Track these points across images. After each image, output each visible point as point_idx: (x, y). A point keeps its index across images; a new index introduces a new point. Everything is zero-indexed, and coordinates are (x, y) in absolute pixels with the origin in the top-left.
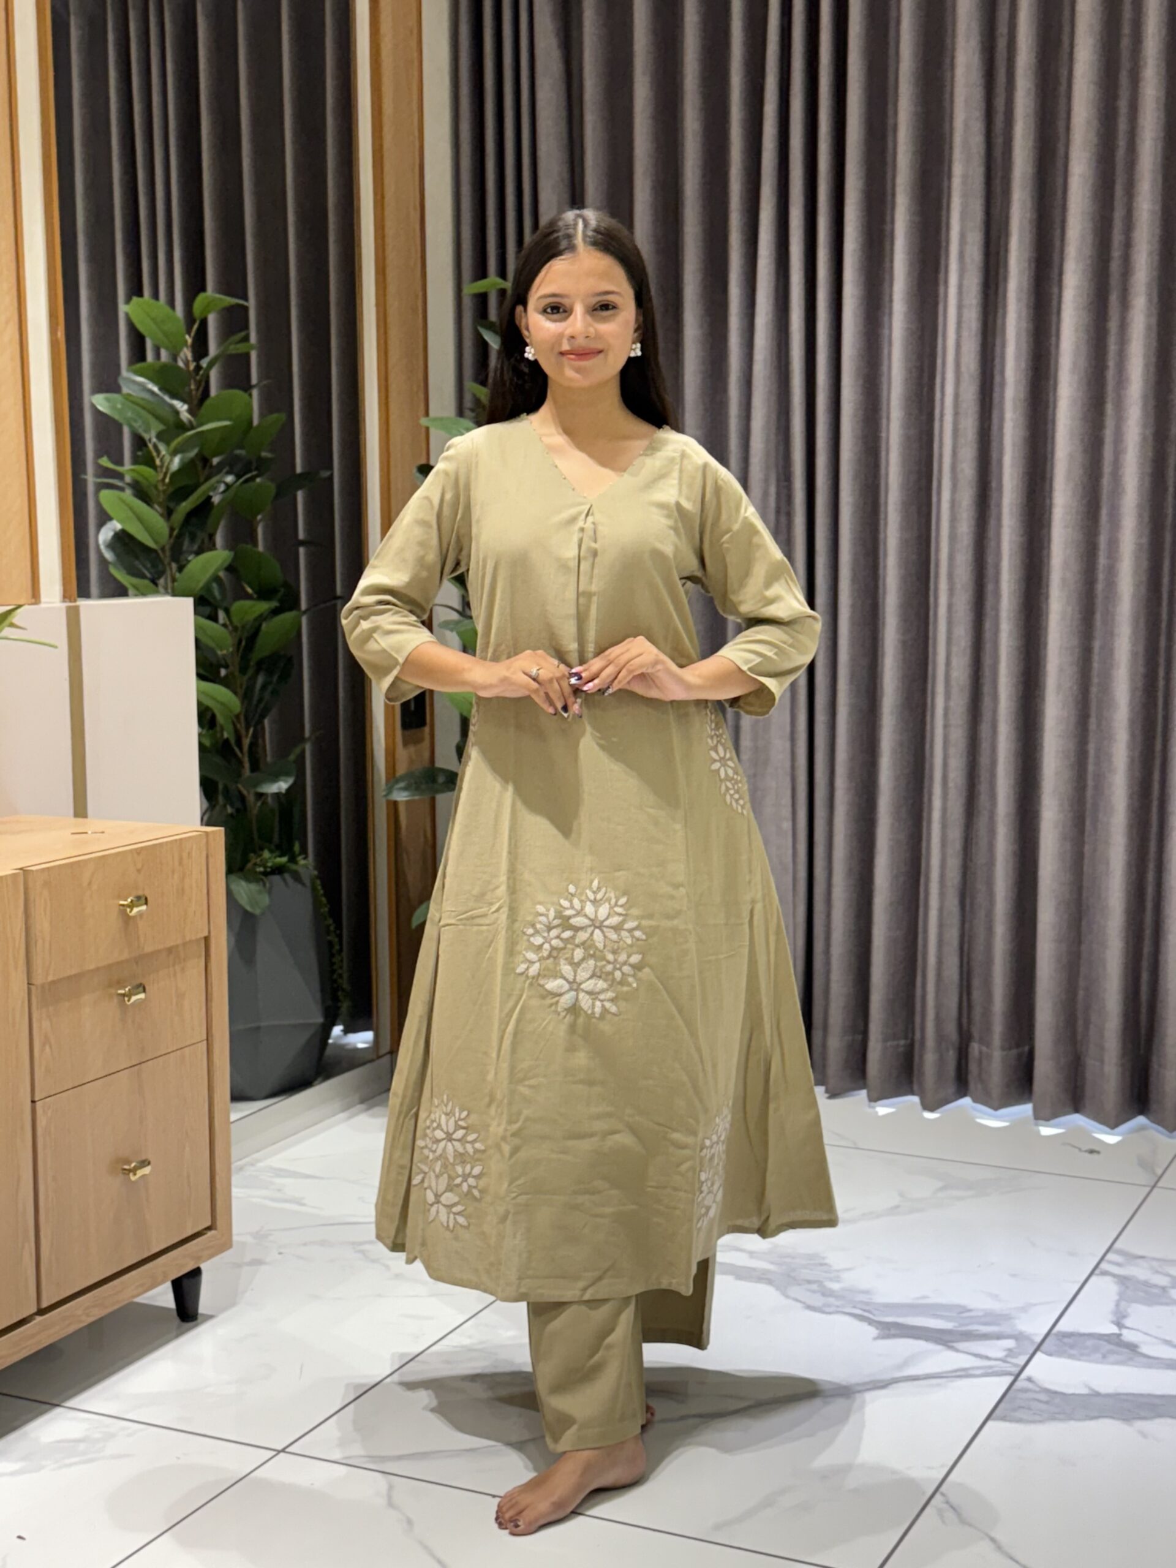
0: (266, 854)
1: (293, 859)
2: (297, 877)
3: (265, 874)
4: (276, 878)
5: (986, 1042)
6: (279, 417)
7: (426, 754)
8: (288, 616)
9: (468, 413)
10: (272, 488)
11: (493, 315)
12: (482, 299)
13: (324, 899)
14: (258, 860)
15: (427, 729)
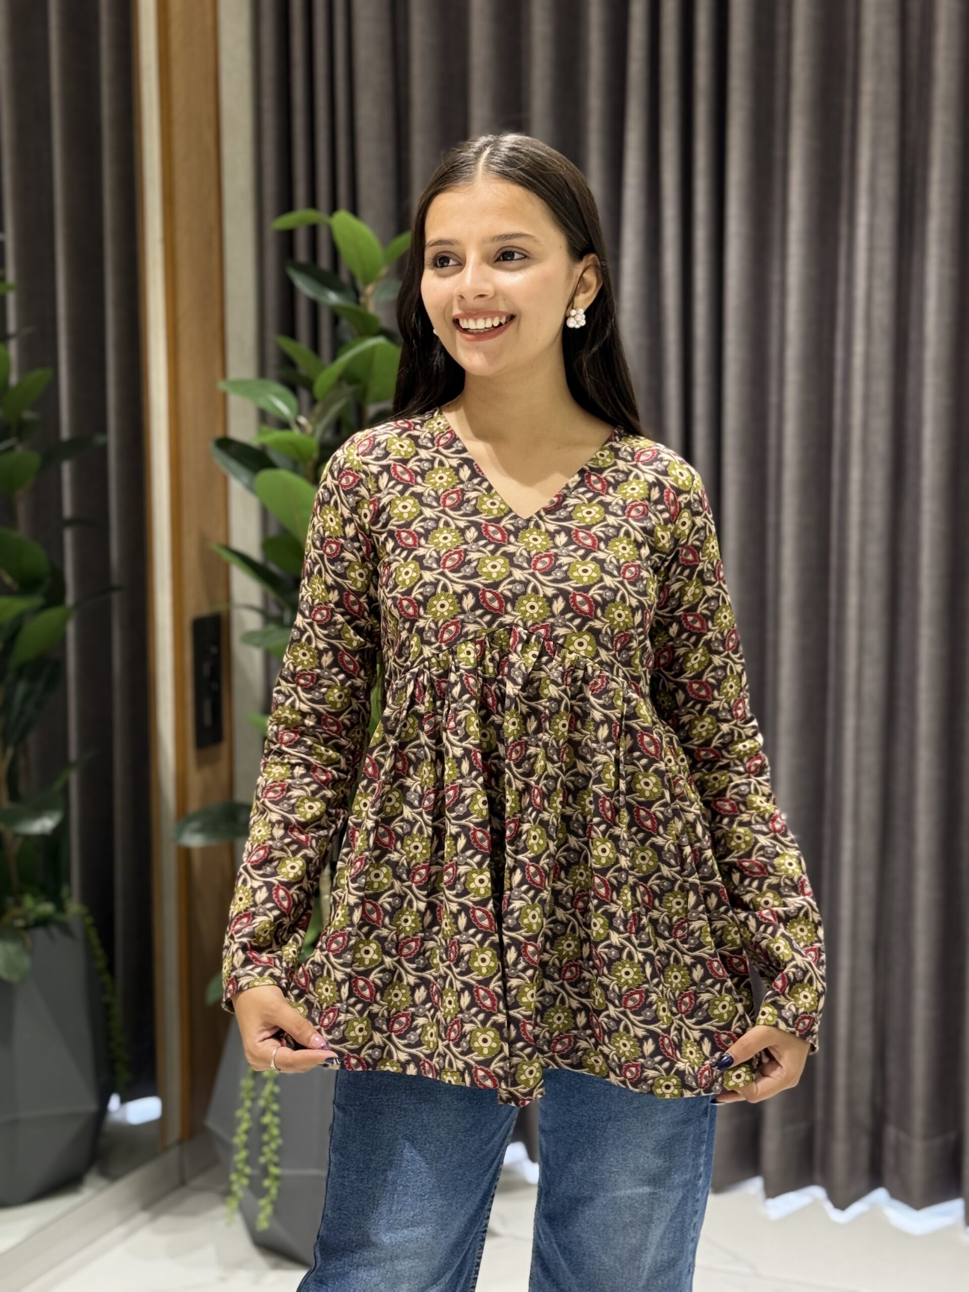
0: (28, 902)
1: (60, 907)
2: (65, 928)
3: (27, 928)
4: (40, 933)
5: (904, 1124)
6: (40, 375)
7: (224, 776)
8: (54, 614)
9: (271, 370)
10: (34, 459)
11: (302, 255)
12: (288, 237)
13: (99, 952)
14: (16, 911)
15: (224, 747)
